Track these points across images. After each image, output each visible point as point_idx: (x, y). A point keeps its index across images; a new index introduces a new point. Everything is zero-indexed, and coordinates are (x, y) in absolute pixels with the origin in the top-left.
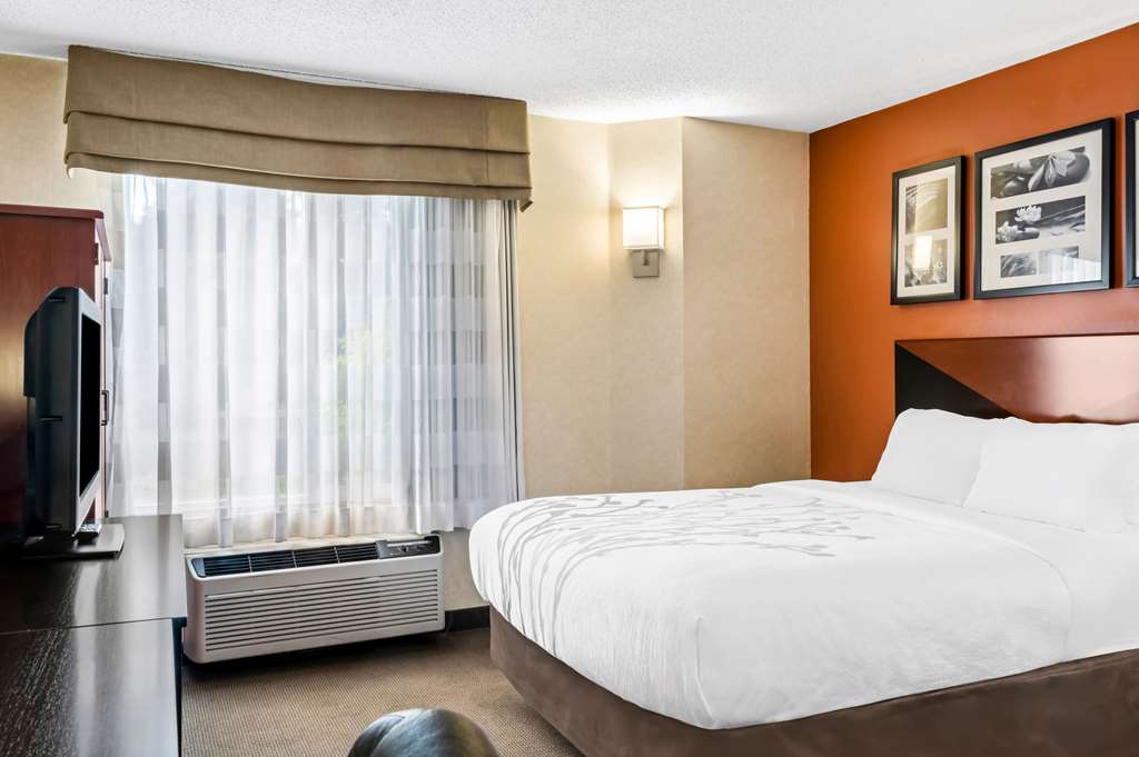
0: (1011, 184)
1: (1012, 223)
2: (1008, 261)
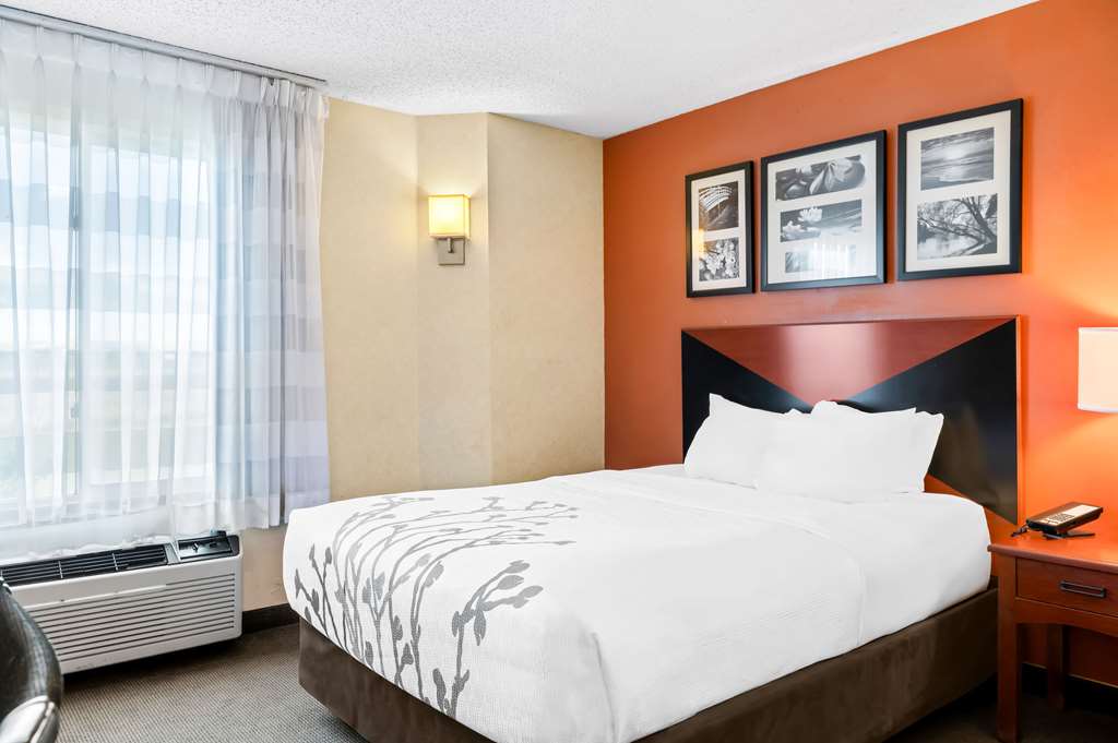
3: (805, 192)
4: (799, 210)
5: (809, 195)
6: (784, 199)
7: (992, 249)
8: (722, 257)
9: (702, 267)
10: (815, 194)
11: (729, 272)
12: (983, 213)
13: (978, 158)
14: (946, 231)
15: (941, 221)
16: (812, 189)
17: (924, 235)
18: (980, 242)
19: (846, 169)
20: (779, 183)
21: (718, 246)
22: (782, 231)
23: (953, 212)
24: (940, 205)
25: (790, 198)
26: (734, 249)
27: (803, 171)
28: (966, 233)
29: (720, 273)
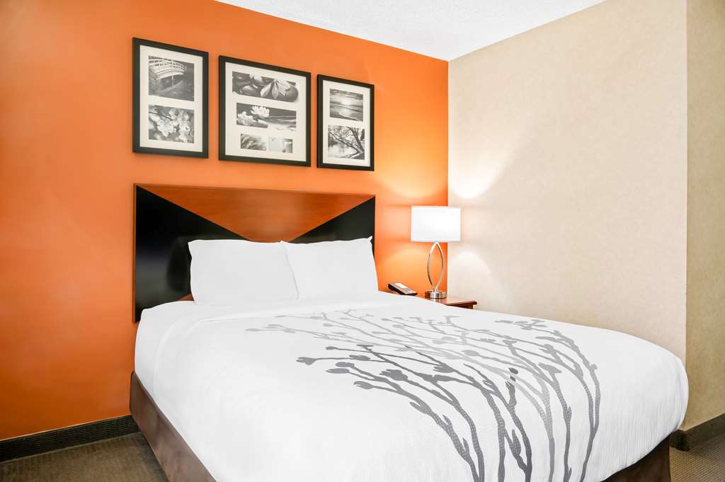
0: (247, 87)
1: (249, 114)
2: (246, 138)
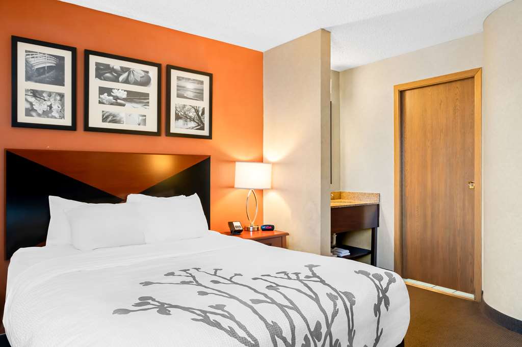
3: (116, 80)
4: (112, 89)
5: (118, 82)
6: (101, 79)
7: (202, 128)
8: (49, 103)
9: (28, 106)
10: (122, 82)
11: (54, 114)
12: (200, 114)
13: (198, 91)
14: (186, 118)
15: (185, 113)
16: (121, 79)
17: (178, 117)
18: (199, 125)
19: (141, 76)
20: (97, 69)
21: (44, 95)
22: (99, 97)
23: (189, 110)
24: (184, 106)
25: (105, 80)
26: (61, 100)
27: (115, 67)
28: (194, 121)
29: (46, 114)
